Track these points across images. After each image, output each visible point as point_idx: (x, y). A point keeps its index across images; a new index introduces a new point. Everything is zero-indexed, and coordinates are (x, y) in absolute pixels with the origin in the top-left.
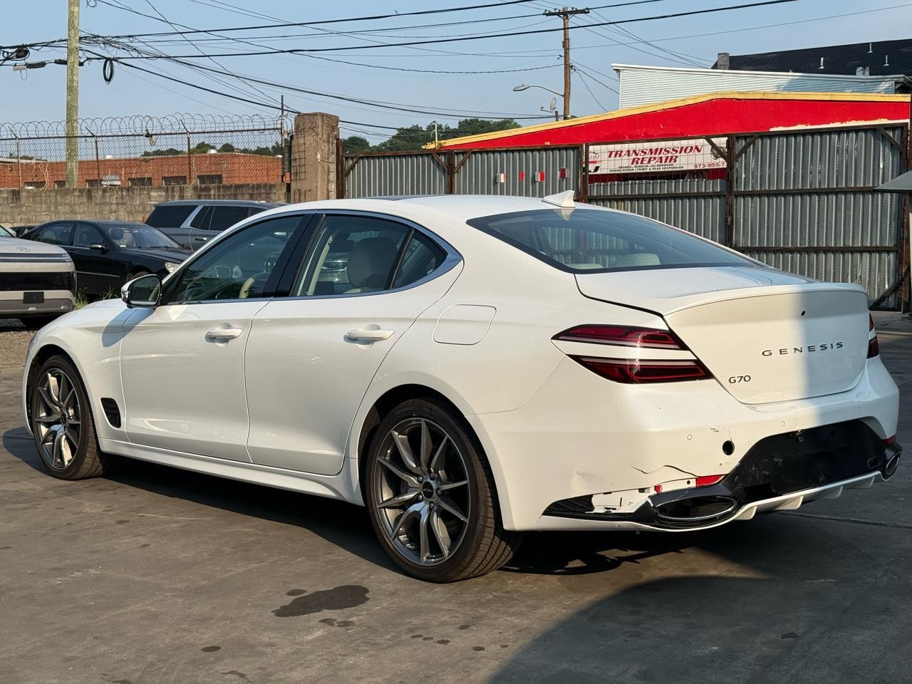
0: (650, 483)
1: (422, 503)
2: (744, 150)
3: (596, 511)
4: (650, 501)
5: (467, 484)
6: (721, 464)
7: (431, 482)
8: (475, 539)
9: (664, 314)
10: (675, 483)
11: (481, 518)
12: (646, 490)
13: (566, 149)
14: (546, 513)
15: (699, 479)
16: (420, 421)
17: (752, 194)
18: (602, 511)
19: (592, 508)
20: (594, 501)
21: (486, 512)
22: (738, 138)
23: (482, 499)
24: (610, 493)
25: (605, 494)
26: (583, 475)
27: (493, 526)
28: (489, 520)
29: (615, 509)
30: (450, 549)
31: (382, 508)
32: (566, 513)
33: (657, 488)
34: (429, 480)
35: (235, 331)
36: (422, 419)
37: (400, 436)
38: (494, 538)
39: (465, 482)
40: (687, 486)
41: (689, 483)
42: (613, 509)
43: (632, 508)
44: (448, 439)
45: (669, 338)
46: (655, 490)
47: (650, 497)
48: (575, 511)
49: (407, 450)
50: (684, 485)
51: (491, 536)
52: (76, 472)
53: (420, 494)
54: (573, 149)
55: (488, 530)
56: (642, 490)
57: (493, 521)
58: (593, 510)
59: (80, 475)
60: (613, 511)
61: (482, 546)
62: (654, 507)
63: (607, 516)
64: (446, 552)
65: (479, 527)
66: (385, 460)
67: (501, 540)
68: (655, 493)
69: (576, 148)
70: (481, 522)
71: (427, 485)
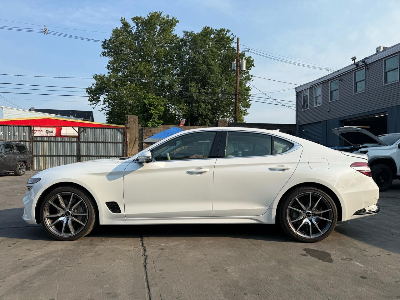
2: (83, 131)
13: (26, 127)
14: (354, 215)
17: (85, 142)
18: (368, 211)
20: (366, 209)
22: (81, 128)
25: (368, 207)
26: (365, 202)
29: (371, 210)
31: (290, 223)
35: (206, 170)
36: (310, 193)
39: (330, 210)
43: (375, 209)
44: (322, 197)
53: (304, 216)
54: (28, 127)
64: (321, 232)
69: (30, 127)
71: (309, 213)
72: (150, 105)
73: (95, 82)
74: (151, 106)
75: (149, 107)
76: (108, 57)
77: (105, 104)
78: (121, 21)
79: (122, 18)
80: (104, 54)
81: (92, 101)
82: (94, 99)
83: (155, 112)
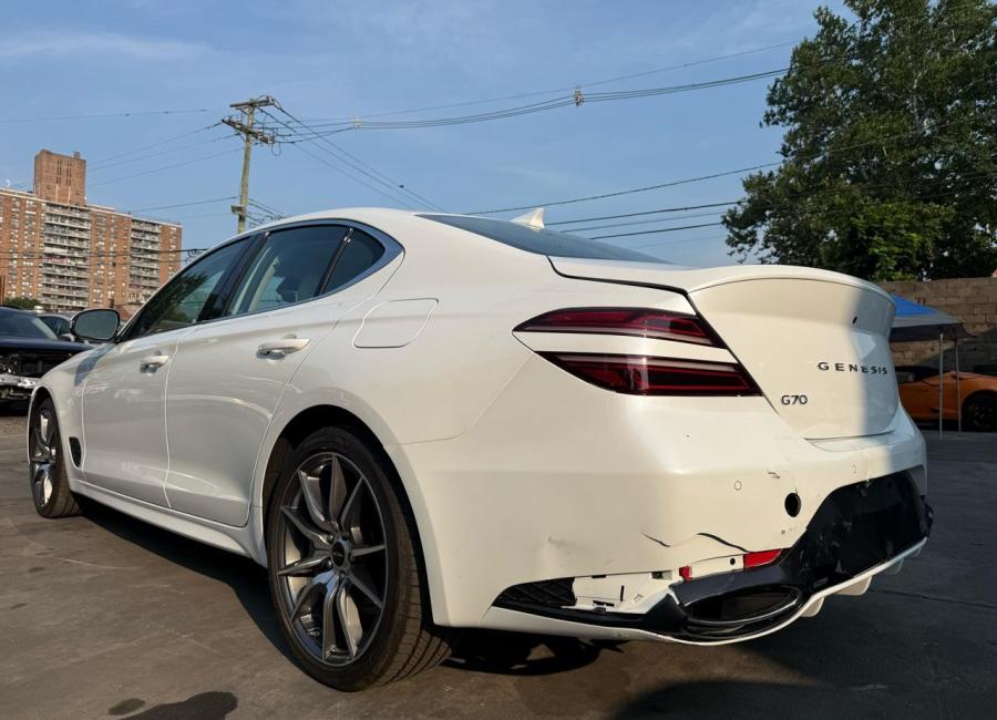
0: (673, 562)
1: (330, 573)
3: (580, 605)
4: (673, 594)
5: (383, 551)
6: (783, 532)
7: (343, 542)
8: (392, 636)
9: (688, 290)
10: (711, 562)
11: (401, 605)
12: (664, 575)
14: (497, 603)
15: (750, 557)
16: (331, 456)
18: (590, 607)
19: (573, 600)
20: (577, 588)
21: (409, 595)
23: (403, 573)
24: (604, 576)
25: (594, 577)
26: (560, 544)
27: (420, 616)
28: (413, 608)
29: (612, 605)
30: (360, 645)
31: (283, 575)
32: (530, 606)
33: (684, 571)
34: (341, 540)
35: (163, 359)
36: (334, 454)
37: (309, 478)
38: (421, 633)
39: (381, 547)
40: (729, 568)
41: (733, 562)
42: (608, 605)
43: (643, 605)
44: (363, 481)
45: (695, 327)
46: (681, 574)
47: (672, 587)
48: (544, 604)
49: (315, 497)
50: (726, 567)
51: (417, 631)
52: (51, 510)
53: (329, 558)
55: (411, 622)
56: (658, 575)
57: (419, 608)
58: (574, 604)
59: (54, 513)
60: (609, 609)
61: (401, 646)
62: (681, 604)
63: (598, 616)
64: (354, 649)
65: (398, 618)
66: (290, 510)
67: (432, 636)
68: (681, 579)
70: (400, 610)
71: (338, 548)
72: (870, 232)
73: (747, 196)
74: (873, 235)
75: (865, 237)
76: (781, 123)
77: (767, 247)
78: (817, 17)
79: (820, 9)
80: (769, 118)
81: (737, 243)
82: (743, 239)
83: (886, 249)
